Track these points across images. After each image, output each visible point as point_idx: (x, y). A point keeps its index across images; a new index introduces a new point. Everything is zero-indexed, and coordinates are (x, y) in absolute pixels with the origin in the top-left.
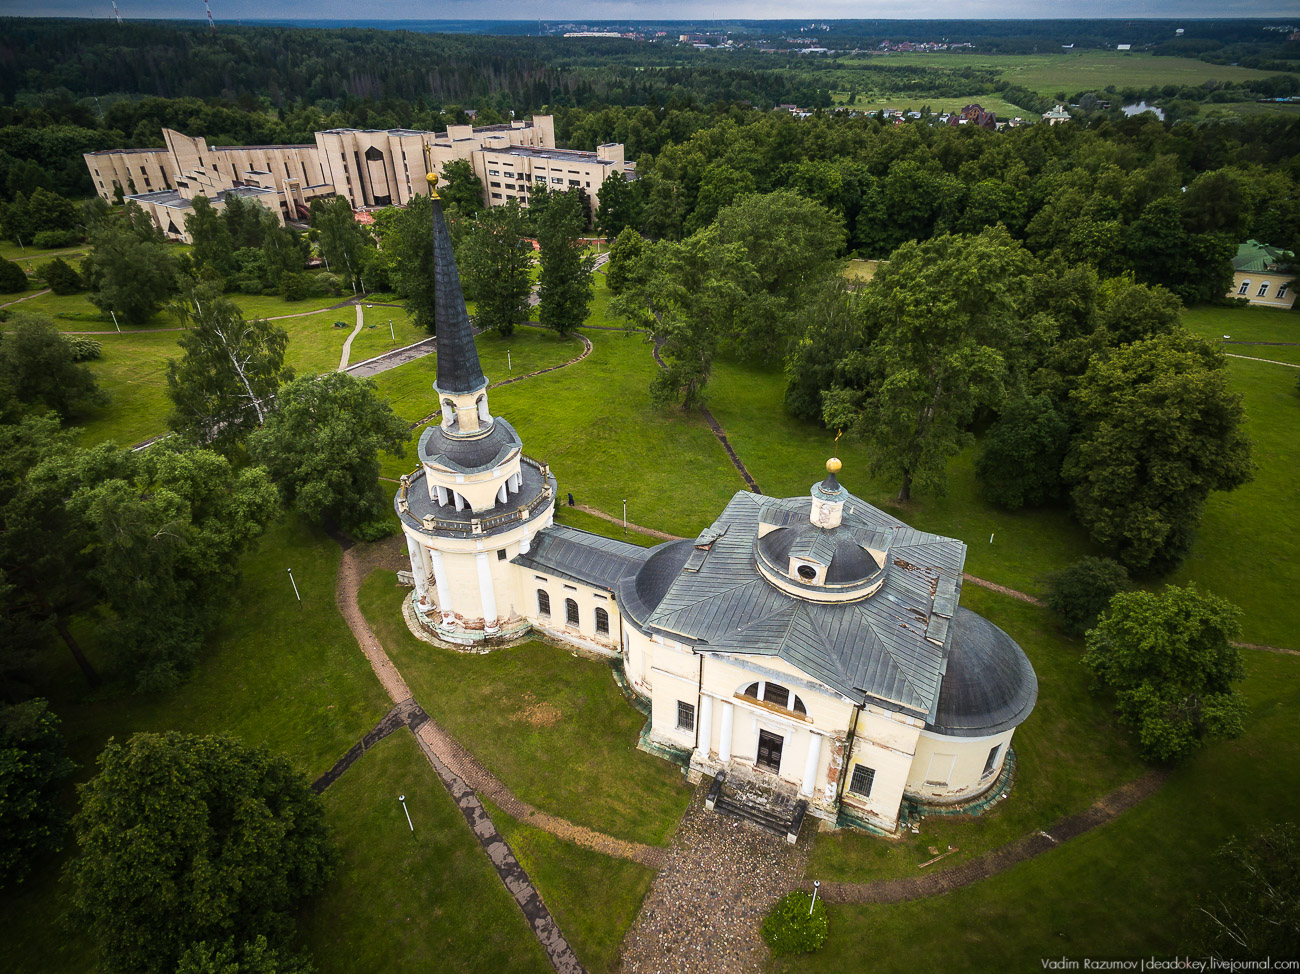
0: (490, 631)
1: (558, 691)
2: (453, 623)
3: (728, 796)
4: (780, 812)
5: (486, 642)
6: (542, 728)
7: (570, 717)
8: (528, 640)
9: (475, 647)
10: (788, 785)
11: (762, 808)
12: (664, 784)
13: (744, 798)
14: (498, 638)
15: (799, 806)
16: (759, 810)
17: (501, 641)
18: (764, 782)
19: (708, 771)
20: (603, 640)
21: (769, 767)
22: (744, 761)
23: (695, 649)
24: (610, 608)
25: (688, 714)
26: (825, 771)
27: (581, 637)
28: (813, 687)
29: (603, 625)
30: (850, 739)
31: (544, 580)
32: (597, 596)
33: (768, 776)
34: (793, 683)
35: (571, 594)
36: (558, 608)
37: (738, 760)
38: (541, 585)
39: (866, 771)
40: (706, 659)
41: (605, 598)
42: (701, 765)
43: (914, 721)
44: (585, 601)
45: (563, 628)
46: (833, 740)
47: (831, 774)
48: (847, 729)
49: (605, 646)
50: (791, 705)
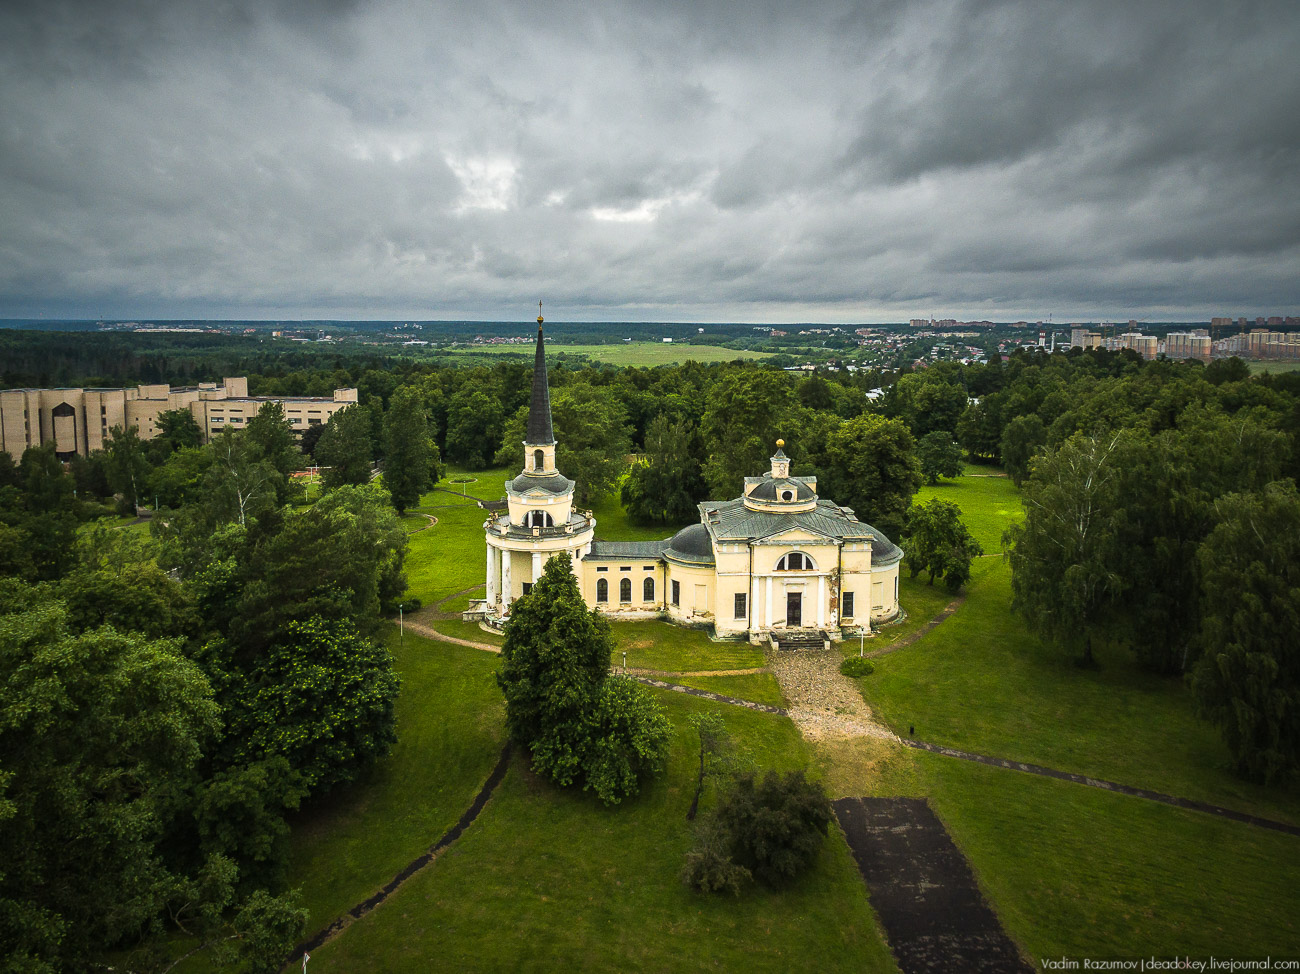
1: (640, 635)
3: (784, 640)
4: (814, 638)
6: (648, 648)
7: (660, 641)
10: (808, 629)
11: (804, 639)
12: (742, 649)
13: (792, 638)
15: (820, 632)
16: (803, 641)
18: (795, 631)
19: (762, 638)
20: (650, 606)
21: (794, 624)
22: (780, 625)
23: (749, 544)
24: (656, 575)
25: (741, 604)
26: (828, 606)
27: (632, 610)
28: (817, 543)
29: (649, 594)
30: (839, 573)
31: (605, 569)
32: (646, 568)
33: (796, 629)
34: (806, 545)
35: (626, 574)
36: (614, 591)
37: (776, 625)
38: (602, 575)
39: (849, 596)
40: (756, 548)
41: (652, 568)
42: (757, 634)
43: (868, 547)
44: (637, 576)
45: (618, 607)
46: (831, 577)
47: (833, 604)
48: (837, 566)
49: (651, 610)
50: (804, 566)
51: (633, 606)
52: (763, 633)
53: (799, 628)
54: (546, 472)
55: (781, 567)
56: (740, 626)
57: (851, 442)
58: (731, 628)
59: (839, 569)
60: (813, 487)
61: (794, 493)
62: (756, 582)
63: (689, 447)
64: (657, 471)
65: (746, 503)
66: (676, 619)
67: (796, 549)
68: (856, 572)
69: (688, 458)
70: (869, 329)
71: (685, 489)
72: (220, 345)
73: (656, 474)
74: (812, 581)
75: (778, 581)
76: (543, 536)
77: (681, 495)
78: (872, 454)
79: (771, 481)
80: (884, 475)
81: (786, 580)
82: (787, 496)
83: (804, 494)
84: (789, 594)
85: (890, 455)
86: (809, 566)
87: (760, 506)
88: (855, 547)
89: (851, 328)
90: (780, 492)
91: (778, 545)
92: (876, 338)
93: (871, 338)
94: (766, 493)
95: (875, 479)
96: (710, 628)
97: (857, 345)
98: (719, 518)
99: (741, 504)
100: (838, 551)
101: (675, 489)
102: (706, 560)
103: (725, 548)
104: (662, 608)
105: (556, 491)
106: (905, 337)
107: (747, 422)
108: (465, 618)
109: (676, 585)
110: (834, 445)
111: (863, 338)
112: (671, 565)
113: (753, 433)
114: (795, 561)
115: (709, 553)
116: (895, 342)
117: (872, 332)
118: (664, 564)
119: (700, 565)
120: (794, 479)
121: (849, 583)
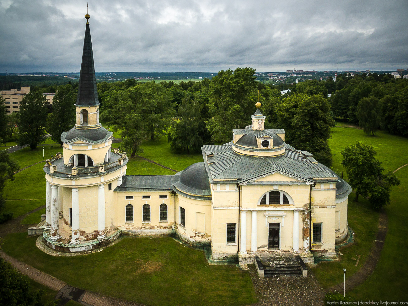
0: (101, 237)
1: (152, 255)
2: (79, 238)
3: (267, 266)
4: (293, 264)
5: (100, 245)
6: (155, 273)
7: (167, 263)
8: (122, 239)
9: (93, 250)
10: (286, 253)
11: (284, 266)
12: (234, 275)
13: (274, 264)
14: (106, 240)
15: (297, 258)
16: (284, 267)
17: (107, 242)
18: (276, 255)
19: (249, 262)
20: (164, 225)
21: (273, 247)
22: (263, 249)
23: (238, 184)
24: (169, 201)
25: (231, 232)
26: (301, 234)
27: (151, 228)
28: (294, 184)
29: (163, 215)
30: (311, 208)
31: (132, 197)
32: (161, 197)
33: (276, 252)
34: (284, 185)
35: (146, 201)
36: (138, 213)
37: (260, 249)
38: (130, 201)
39: (318, 227)
40: (243, 188)
41: (166, 197)
42: (245, 258)
43: (333, 186)
44: (155, 202)
45: (140, 225)
46: (304, 211)
47: (305, 233)
48: (308, 202)
49: (165, 228)
50: (282, 202)
51: (152, 224)
52: (250, 258)
53: (278, 251)
54: (89, 125)
55: (263, 202)
56: (231, 250)
57: (290, 108)
58: (223, 251)
59: (310, 205)
60: (283, 137)
61: (271, 141)
62: (243, 215)
63: (201, 112)
64: (184, 125)
65: (234, 148)
66: (183, 236)
67: (276, 188)
68: (324, 207)
69: (201, 118)
70: (272, 74)
71: (199, 135)
72: (44, 80)
73: (184, 126)
74: (289, 215)
75: (261, 215)
76: (80, 175)
77: (197, 138)
78: (306, 115)
79: (251, 132)
80: (314, 128)
81: (267, 213)
82: (265, 144)
83: (277, 142)
84: (270, 224)
85: (317, 115)
86: (286, 201)
87: (244, 151)
88: (322, 187)
89: (266, 74)
90: (260, 141)
91: (261, 185)
92: (275, 77)
93: (273, 77)
94: (249, 141)
95: (308, 130)
96: (208, 247)
97: (268, 79)
98: (215, 160)
99: (231, 149)
100: (309, 189)
101: (194, 134)
102: (204, 193)
103: (218, 187)
104: (173, 226)
105: (95, 140)
106: (285, 76)
107: (232, 97)
108: (30, 233)
109: (183, 210)
110: (280, 110)
111: (270, 77)
112: (179, 196)
113: (236, 103)
114: (275, 197)
115: (207, 188)
116: (282, 78)
117: (273, 75)
118: (174, 194)
119: (200, 197)
120: (269, 131)
121: (318, 216)
